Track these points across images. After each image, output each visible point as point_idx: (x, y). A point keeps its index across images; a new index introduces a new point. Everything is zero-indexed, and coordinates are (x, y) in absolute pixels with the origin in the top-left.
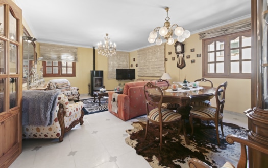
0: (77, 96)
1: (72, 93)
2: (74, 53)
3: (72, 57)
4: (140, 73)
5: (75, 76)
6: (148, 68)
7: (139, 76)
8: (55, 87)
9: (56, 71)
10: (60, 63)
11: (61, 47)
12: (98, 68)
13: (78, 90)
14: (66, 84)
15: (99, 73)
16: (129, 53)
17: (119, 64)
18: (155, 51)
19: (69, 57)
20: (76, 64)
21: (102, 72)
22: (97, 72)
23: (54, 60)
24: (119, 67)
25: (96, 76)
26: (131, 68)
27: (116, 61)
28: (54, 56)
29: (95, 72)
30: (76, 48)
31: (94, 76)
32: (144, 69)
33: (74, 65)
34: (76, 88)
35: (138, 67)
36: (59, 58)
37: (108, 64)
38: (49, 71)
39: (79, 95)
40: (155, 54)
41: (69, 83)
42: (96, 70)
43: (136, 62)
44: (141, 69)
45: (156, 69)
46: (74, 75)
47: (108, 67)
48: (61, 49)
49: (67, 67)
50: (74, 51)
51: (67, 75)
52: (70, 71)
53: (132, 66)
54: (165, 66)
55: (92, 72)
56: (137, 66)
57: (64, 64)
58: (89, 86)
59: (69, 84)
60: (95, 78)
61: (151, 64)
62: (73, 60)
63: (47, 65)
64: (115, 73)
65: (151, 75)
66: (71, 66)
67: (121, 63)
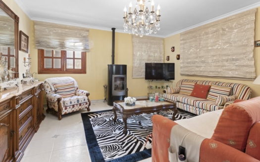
0: (87, 106)
1: (78, 101)
2: (84, 37)
3: (81, 44)
4: (186, 69)
5: (85, 72)
6: (203, 62)
7: (182, 75)
8: (53, 89)
9: (58, 64)
10: (64, 53)
11: (65, 28)
12: (119, 61)
13: (88, 95)
14: (71, 86)
15: (121, 68)
16: (163, 39)
17: (149, 56)
18: (223, 30)
19: (76, 44)
20: (87, 53)
21: (125, 67)
22: (118, 67)
23: (55, 48)
24: (148, 60)
25: (116, 74)
26: (166, 62)
27: (145, 51)
28: (54, 42)
29: (114, 67)
30: (88, 31)
31: (112, 74)
32: (194, 63)
33: (84, 55)
34: (86, 92)
35: (181, 61)
36: (62, 45)
37: (133, 55)
38: (48, 64)
39: (90, 105)
40: (223, 35)
41: (76, 83)
42: (115, 63)
43: (176, 53)
44: (188, 63)
45: (226, 63)
46: (83, 71)
47: (133, 59)
48: (65, 31)
49: (74, 59)
50: (83, 34)
51: (74, 71)
52: (78, 66)
53: (168, 58)
54: (254, 56)
55: (110, 67)
56: (178, 59)
57: (69, 54)
58: (105, 87)
59: (76, 85)
60: (114, 76)
61: (212, 53)
62: (82, 48)
63: (45, 55)
64: (144, 70)
65: (211, 74)
66: (80, 57)
67: (152, 54)
